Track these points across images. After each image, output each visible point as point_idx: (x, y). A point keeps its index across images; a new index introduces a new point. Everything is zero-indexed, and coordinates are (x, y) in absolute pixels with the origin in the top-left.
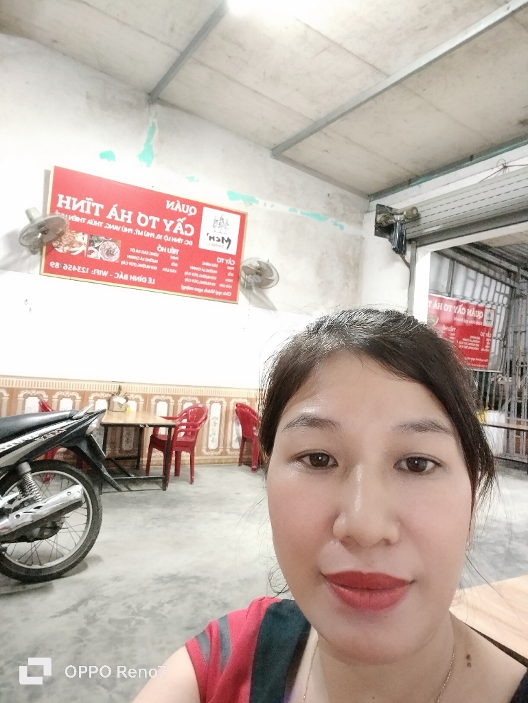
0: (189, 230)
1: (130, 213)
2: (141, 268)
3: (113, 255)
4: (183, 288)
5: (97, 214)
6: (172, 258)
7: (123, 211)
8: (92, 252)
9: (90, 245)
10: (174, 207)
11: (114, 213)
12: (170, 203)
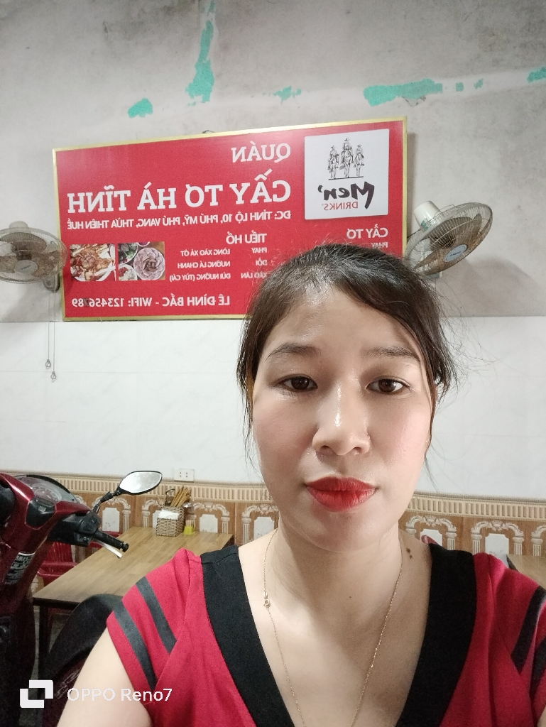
0: (280, 191)
2: (203, 281)
3: (155, 268)
5: (123, 208)
6: (255, 250)
7: (161, 191)
9: (120, 261)
10: (246, 157)
11: (147, 198)
12: (237, 152)
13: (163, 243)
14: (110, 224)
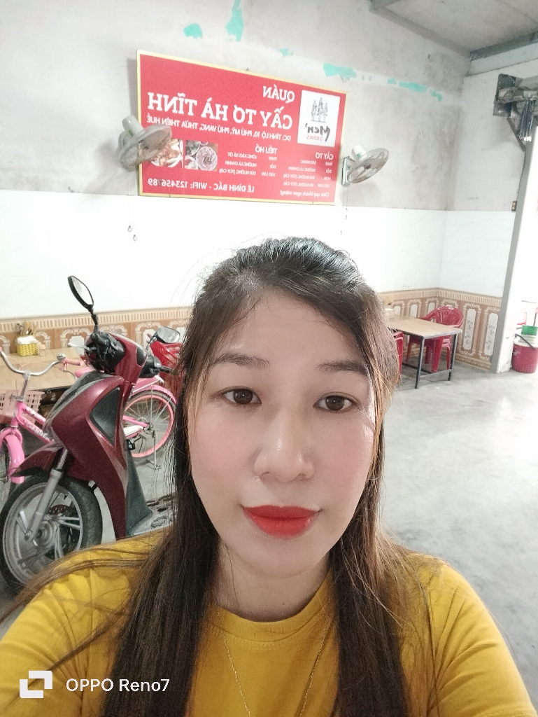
0: (286, 122)
1: (226, 107)
2: (240, 175)
3: (210, 162)
4: (283, 193)
5: (191, 113)
6: (271, 158)
7: (218, 106)
8: (189, 161)
9: (186, 155)
10: (271, 95)
11: (208, 109)
12: (267, 89)
13: (217, 145)
14: (180, 124)
